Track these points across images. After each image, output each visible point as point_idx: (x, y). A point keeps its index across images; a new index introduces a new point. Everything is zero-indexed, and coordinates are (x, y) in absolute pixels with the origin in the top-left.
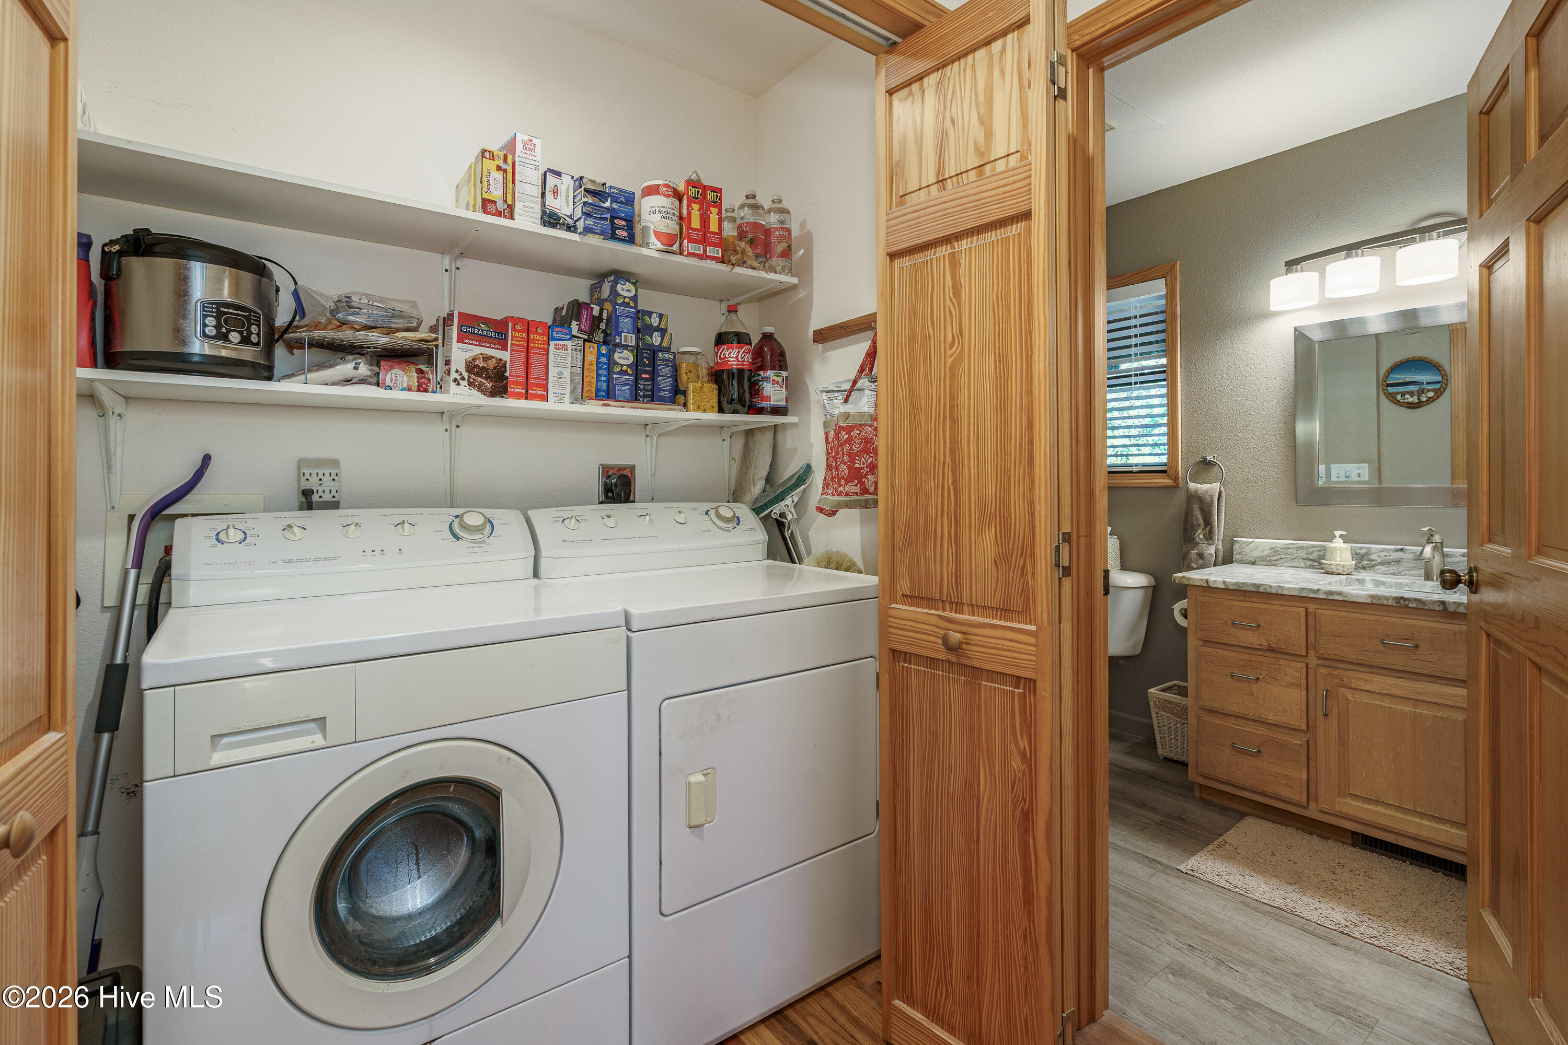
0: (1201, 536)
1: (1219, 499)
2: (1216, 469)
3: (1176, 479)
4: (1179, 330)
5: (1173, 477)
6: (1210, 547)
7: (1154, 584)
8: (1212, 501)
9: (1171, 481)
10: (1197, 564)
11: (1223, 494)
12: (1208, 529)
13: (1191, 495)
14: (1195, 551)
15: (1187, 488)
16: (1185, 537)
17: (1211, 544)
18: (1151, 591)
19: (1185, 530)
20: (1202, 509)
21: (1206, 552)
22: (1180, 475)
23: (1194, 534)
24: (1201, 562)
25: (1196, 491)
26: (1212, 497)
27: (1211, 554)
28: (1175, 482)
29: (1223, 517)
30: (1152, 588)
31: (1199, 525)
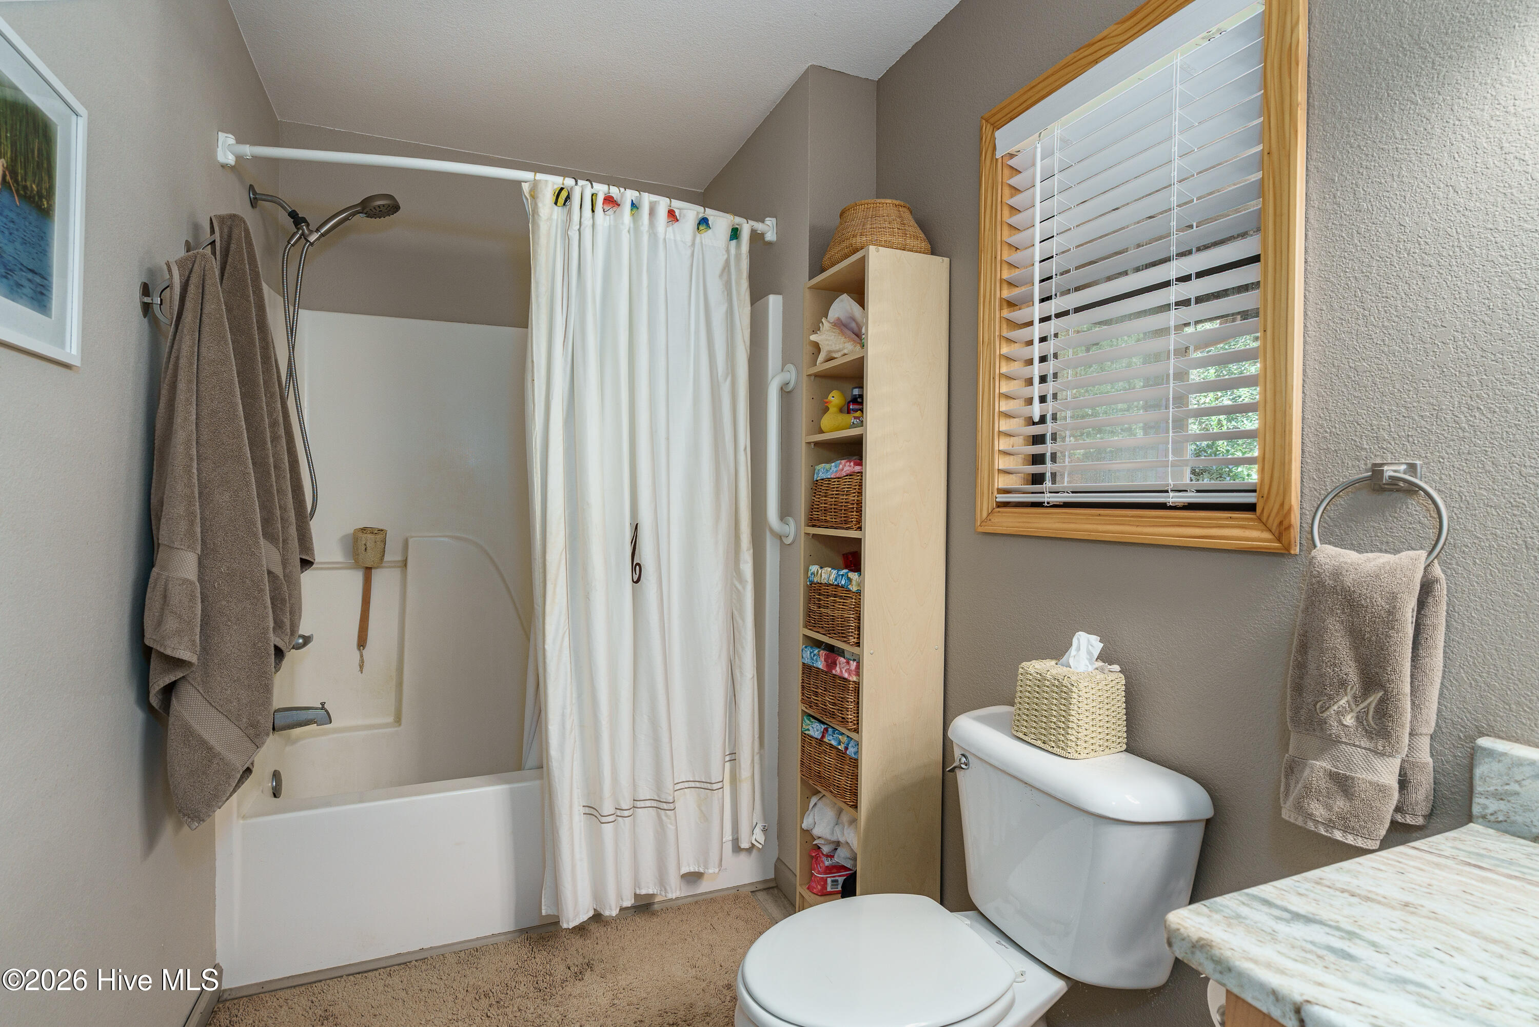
0: (1349, 720)
1: (1422, 604)
2: (1414, 507)
3: (1282, 530)
4: (1301, 96)
5: (1274, 523)
6: (1378, 762)
7: (1208, 813)
8: (1392, 614)
9: (1266, 535)
10: (1329, 808)
11: (1442, 590)
12: (1374, 699)
13: (1321, 583)
14: (1321, 765)
15: (1311, 562)
16: (1297, 710)
17: (1382, 755)
18: (1198, 833)
19: (1298, 689)
20: (1356, 636)
21: (1362, 775)
22: (1295, 519)
23: (1325, 709)
24: (1340, 804)
25: (1337, 574)
26: (1393, 597)
27: (1382, 789)
28: (1279, 540)
29: (1436, 660)
30: (1202, 825)
31: (1343, 684)
